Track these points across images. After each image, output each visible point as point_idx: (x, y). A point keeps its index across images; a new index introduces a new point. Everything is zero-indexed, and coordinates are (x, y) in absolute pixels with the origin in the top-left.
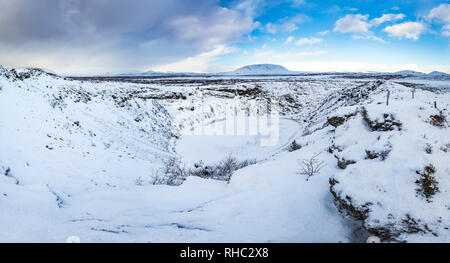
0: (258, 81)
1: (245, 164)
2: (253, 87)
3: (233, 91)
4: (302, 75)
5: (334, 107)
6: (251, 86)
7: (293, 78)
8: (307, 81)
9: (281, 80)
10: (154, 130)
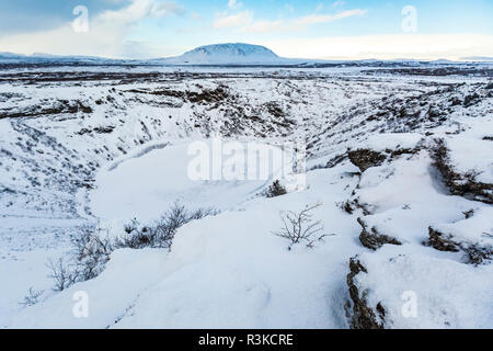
0: (222, 76)
1: (198, 216)
2: (214, 87)
3: (179, 95)
4: (304, 65)
5: (355, 131)
6: (210, 85)
7: (285, 72)
8: (311, 77)
9: (264, 76)
10: (35, 182)
